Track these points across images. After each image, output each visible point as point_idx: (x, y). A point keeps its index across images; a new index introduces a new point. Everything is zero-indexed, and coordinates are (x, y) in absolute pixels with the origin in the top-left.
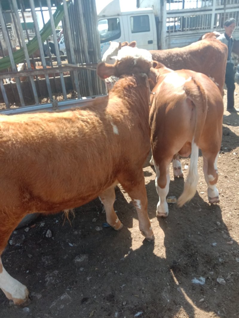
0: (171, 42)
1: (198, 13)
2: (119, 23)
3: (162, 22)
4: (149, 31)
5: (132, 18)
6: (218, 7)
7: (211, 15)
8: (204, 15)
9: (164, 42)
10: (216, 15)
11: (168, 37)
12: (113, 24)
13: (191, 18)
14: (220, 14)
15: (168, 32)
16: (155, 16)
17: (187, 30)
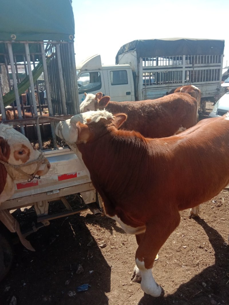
0: (147, 94)
1: (170, 70)
2: (100, 76)
3: (139, 76)
4: (127, 83)
5: (112, 73)
6: (187, 66)
7: (182, 71)
8: (176, 71)
9: (141, 93)
10: (186, 71)
11: (144, 89)
12: (94, 77)
13: (164, 73)
14: (190, 71)
15: (144, 85)
16: (132, 71)
17: (162, 84)
